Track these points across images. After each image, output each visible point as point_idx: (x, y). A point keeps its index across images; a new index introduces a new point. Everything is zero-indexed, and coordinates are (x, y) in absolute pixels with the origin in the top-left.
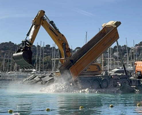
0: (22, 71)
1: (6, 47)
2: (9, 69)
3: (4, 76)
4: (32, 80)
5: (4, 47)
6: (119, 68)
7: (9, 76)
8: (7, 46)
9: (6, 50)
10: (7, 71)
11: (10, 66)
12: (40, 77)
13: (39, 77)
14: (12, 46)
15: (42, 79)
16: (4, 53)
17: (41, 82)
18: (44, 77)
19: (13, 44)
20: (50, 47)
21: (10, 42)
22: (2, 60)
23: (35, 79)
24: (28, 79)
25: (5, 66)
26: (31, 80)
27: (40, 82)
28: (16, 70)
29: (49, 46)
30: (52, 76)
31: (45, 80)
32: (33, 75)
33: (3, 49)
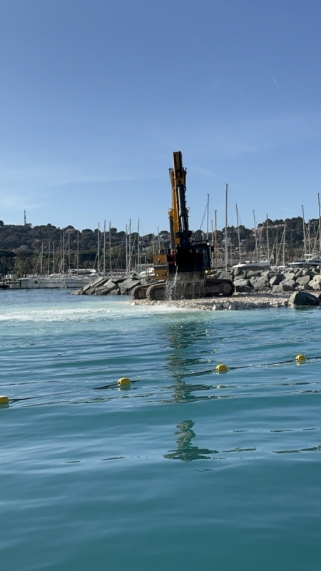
0: (73, 273)
1: (42, 234)
2: (51, 269)
3: (43, 281)
4: (101, 288)
5: (40, 233)
6: (245, 263)
7: (51, 281)
8: (44, 232)
9: (43, 238)
10: (46, 273)
11: (52, 265)
12: (116, 280)
13: (113, 282)
14: (53, 232)
15: (119, 284)
16: (39, 244)
17: (118, 290)
18: (121, 281)
19: (55, 227)
20: (118, 232)
21: (49, 225)
22: (38, 255)
23: (105, 285)
24: (93, 286)
25: (44, 265)
26: (98, 286)
27: (116, 291)
28: (63, 272)
29: (115, 230)
30: (136, 279)
31: (125, 287)
32: (101, 278)
33: (37, 237)
